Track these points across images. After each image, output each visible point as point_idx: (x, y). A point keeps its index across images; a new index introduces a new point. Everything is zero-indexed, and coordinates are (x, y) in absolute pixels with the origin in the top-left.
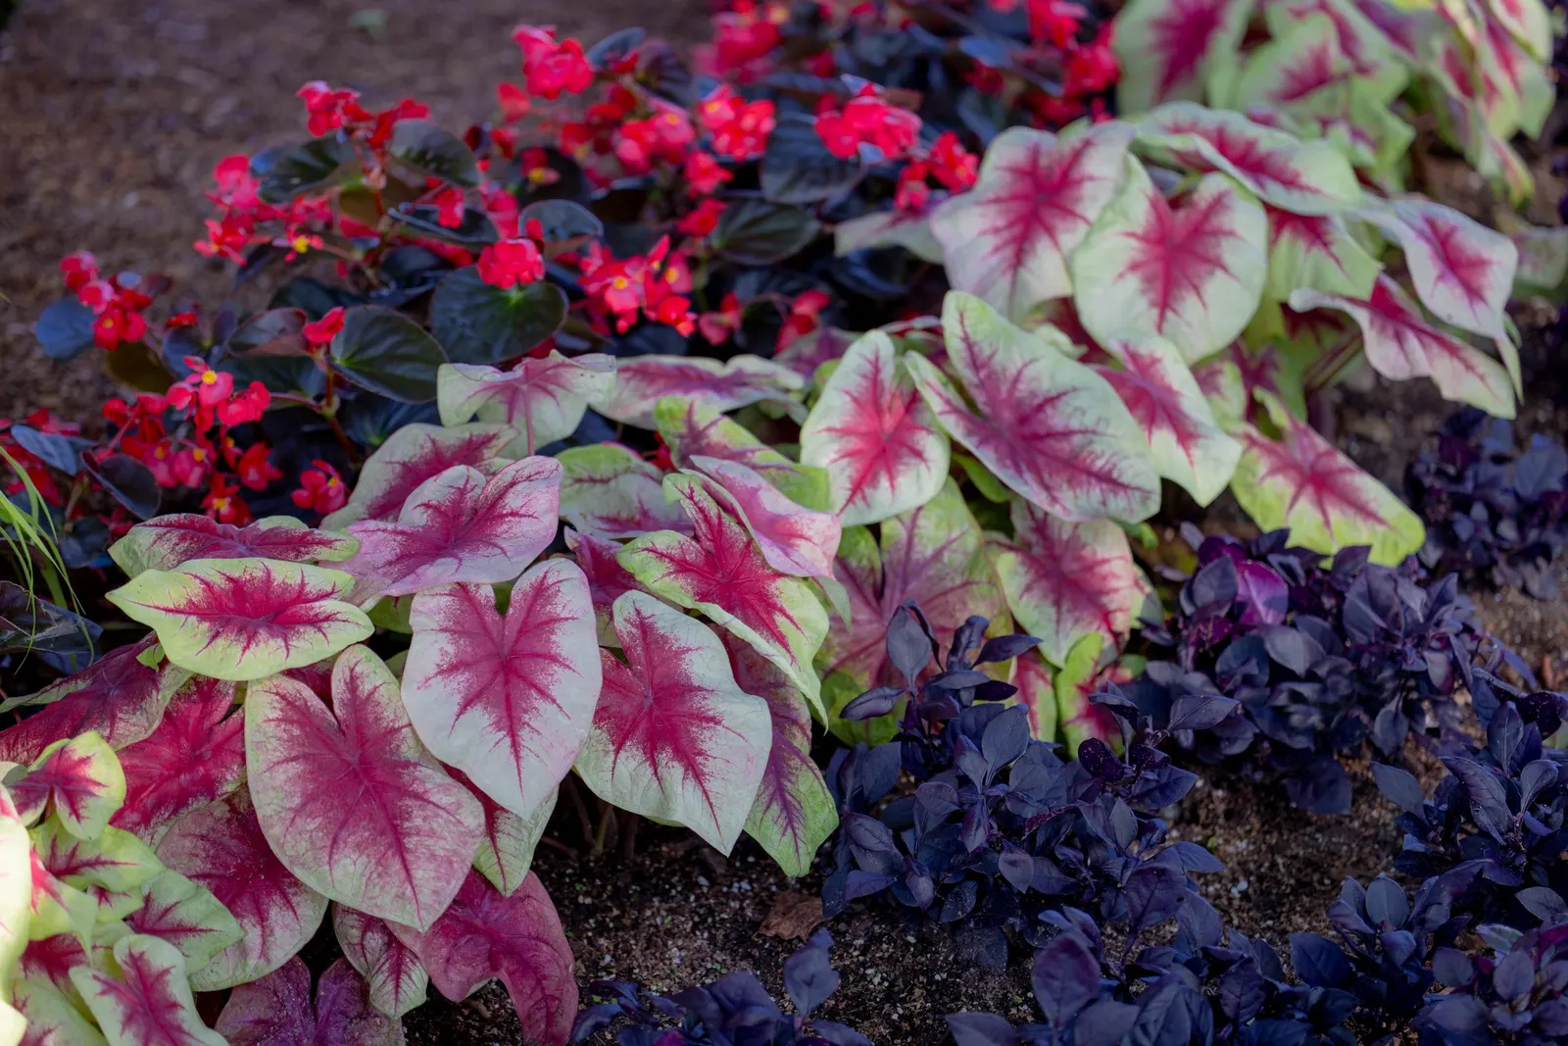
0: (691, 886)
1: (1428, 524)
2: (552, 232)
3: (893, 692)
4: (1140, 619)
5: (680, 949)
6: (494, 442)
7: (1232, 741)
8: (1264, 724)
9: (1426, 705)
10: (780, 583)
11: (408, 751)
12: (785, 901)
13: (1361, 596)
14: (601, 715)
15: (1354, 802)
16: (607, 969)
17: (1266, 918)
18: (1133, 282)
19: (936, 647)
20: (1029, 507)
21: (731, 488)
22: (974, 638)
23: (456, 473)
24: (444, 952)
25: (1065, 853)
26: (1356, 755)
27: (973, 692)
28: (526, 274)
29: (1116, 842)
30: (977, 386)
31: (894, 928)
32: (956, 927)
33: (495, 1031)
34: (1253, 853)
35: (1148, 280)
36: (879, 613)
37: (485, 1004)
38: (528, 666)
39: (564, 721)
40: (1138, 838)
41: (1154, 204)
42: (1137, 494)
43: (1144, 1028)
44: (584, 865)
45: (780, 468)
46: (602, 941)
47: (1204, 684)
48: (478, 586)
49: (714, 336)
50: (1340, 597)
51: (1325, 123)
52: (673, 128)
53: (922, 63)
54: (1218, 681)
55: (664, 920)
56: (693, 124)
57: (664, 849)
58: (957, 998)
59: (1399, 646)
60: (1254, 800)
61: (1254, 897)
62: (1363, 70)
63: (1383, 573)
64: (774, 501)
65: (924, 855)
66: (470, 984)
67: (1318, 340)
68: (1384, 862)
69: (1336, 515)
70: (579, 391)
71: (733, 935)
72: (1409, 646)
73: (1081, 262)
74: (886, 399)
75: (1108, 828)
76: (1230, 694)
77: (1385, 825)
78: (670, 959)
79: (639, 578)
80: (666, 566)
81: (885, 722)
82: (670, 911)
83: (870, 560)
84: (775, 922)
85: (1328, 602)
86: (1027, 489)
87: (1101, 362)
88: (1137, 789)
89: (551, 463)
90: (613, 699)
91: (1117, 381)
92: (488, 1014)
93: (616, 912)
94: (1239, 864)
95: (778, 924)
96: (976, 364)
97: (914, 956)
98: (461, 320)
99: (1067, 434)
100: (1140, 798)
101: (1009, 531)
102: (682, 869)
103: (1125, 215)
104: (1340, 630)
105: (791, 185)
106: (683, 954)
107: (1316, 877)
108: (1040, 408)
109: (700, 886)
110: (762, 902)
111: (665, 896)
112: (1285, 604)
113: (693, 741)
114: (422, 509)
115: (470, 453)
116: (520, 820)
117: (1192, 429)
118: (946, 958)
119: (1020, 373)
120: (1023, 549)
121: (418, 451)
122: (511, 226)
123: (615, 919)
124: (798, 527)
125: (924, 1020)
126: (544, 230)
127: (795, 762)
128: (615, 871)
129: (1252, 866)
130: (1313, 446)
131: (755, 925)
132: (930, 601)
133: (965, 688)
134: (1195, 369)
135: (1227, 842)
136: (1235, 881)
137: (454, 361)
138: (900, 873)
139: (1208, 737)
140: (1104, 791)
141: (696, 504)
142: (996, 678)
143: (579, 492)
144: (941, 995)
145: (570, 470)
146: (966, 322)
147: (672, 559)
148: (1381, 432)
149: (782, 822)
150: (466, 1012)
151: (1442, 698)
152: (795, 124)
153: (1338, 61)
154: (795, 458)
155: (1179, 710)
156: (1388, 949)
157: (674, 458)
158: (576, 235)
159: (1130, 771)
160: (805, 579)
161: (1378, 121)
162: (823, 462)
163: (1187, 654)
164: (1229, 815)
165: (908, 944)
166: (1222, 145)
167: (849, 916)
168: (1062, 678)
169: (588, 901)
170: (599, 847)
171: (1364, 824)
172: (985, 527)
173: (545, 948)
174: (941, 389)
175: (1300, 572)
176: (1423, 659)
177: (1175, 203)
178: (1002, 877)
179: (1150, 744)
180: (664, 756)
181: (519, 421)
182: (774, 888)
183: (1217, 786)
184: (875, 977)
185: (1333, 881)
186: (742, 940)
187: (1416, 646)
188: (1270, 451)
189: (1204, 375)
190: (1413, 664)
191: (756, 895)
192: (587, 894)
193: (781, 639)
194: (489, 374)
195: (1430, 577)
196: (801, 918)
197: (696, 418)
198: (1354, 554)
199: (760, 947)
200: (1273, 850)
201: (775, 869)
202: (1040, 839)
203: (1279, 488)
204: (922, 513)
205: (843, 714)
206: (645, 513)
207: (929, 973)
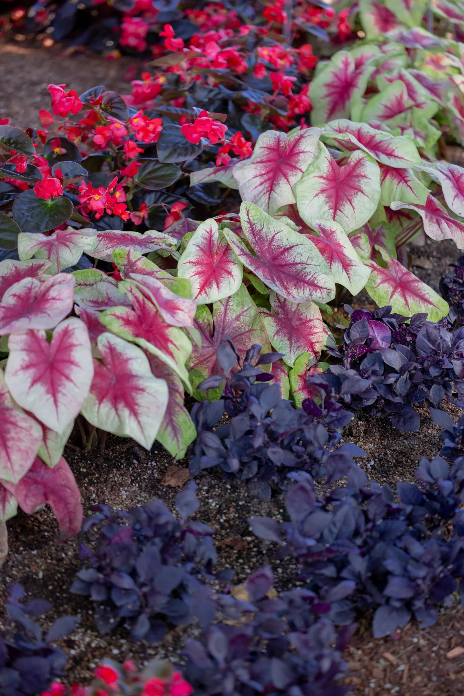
0: (130, 464)
1: (450, 305)
2: (66, 175)
3: (220, 378)
4: (326, 346)
5: (126, 491)
6: (43, 268)
7: (367, 399)
8: (382, 392)
9: (452, 383)
10: (170, 329)
11: (8, 403)
12: (172, 469)
13: (423, 335)
14: (93, 387)
15: (421, 426)
16: (94, 500)
17: (383, 477)
18: (322, 198)
19: (238, 359)
20: (277, 297)
21: (148, 287)
22: (255, 354)
23: (27, 281)
24: (24, 492)
25: (296, 448)
26: (421, 406)
27: (255, 378)
28: (55, 193)
29: (318, 443)
30: (254, 243)
31: (221, 482)
32: (248, 481)
33: (45, 527)
34: (376, 449)
35: (328, 197)
36: (212, 344)
37: (41, 516)
38: (61, 366)
39: (77, 390)
40: (329, 441)
41: (331, 163)
42: (325, 291)
43: (334, 524)
44: (83, 455)
45: (169, 279)
46: (91, 488)
47: (355, 375)
48: (38, 331)
49: (136, 222)
50: (414, 336)
51: (403, 129)
52: (118, 129)
53: (225, 102)
54: (362, 374)
55: (118, 479)
56: (127, 127)
57: (118, 447)
58: (249, 512)
59: (441, 358)
60: (377, 425)
61: (377, 468)
62: (418, 106)
63: (432, 325)
64: (166, 293)
65: (235, 449)
66: (35, 506)
67: (401, 224)
68: (434, 453)
69: (410, 300)
70: (80, 245)
71: (149, 485)
72: (445, 357)
73: (299, 189)
74: (215, 249)
75: (316, 437)
76: (367, 378)
77: (434, 436)
78: (122, 496)
79: (109, 327)
80: (121, 322)
81: (216, 391)
82: (121, 475)
83: (208, 320)
84: (168, 479)
85: (409, 339)
86: (277, 288)
87: (308, 233)
88: (327, 420)
89: (69, 276)
90: (98, 380)
91: (316, 241)
92: (41, 520)
93: (97, 475)
94: (370, 453)
95: (169, 480)
96: (254, 233)
97: (230, 494)
98: (26, 214)
99: (295, 264)
100: (329, 424)
101: (269, 307)
102: (126, 456)
103: (318, 168)
104: (414, 351)
105: (170, 155)
106: (127, 493)
107: (404, 459)
108: (283, 253)
109: (134, 464)
110: (161, 471)
111: (119, 468)
112: (390, 340)
113: (133, 399)
114: (12, 297)
115: (32, 272)
116: (57, 433)
117: (349, 262)
118: (244, 496)
119: (273, 237)
120: (275, 315)
121: (9, 272)
122: (49, 172)
123: (97, 478)
124: (178, 305)
125: (234, 522)
126: (63, 174)
127: (177, 409)
128: (96, 457)
129: (376, 454)
130: (401, 270)
131: (159, 481)
132: (235, 337)
133: (252, 376)
134: (349, 236)
135: (365, 444)
136: (369, 461)
137: (24, 231)
138: (224, 458)
139: (357, 398)
140: (313, 421)
141: (133, 294)
142: (264, 371)
143: (79, 290)
144: (242, 511)
145: (77, 280)
146: (250, 215)
147: (123, 319)
148: (427, 265)
149: (172, 435)
150: (32, 519)
151: (459, 380)
152: (171, 128)
153: (407, 102)
154: (175, 275)
155: (345, 386)
156: (440, 490)
157: (122, 275)
158: (76, 176)
159: (324, 412)
160: (181, 328)
161: (426, 128)
162: (187, 277)
163: (347, 361)
164: (365, 432)
165: (227, 489)
166: (360, 138)
167: (201, 477)
168: (292, 372)
169: (85, 470)
170: (89, 447)
171: (425, 436)
172: (258, 305)
173: (68, 490)
174: (239, 244)
175: (396, 325)
176: (451, 363)
177: (340, 163)
178: (269, 459)
179: (333, 400)
180: (121, 406)
181: (53, 257)
182: (167, 465)
183: (360, 420)
184: (213, 504)
185: (412, 461)
186: (153, 487)
187: (448, 357)
188: (382, 272)
189: (353, 238)
190: (447, 365)
191: (159, 468)
192: (84, 467)
193: (171, 354)
194: (41, 237)
195: (453, 327)
196: (179, 478)
197: (131, 257)
198: (420, 317)
199: (162, 490)
200: (385, 447)
201: (168, 456)
202: (286, 442)
203: (386, 288)
204: (231, 299)
205: (198, 387)
206: (109, 299)
207: (236, 501)
